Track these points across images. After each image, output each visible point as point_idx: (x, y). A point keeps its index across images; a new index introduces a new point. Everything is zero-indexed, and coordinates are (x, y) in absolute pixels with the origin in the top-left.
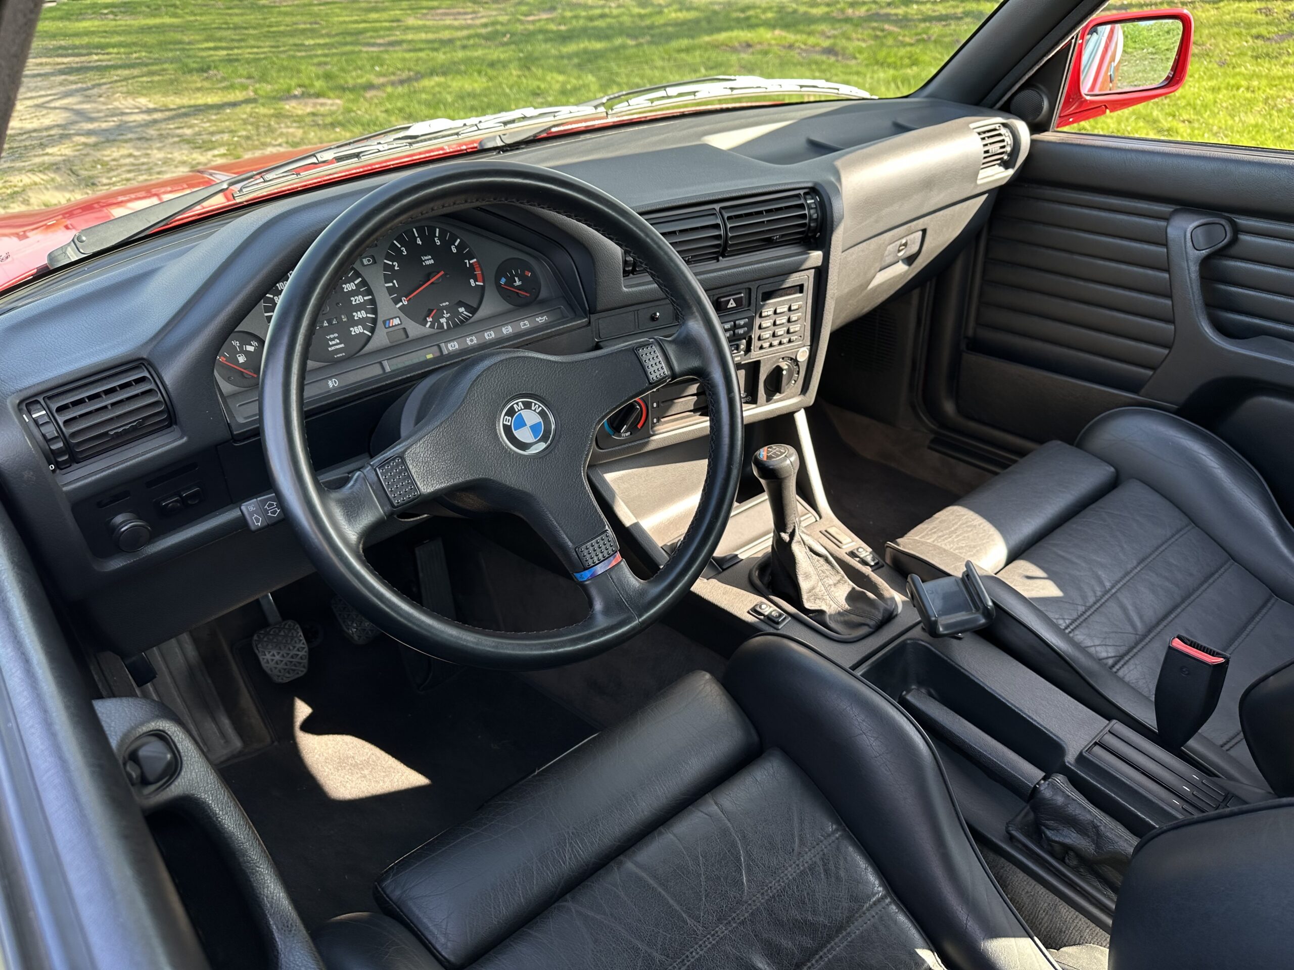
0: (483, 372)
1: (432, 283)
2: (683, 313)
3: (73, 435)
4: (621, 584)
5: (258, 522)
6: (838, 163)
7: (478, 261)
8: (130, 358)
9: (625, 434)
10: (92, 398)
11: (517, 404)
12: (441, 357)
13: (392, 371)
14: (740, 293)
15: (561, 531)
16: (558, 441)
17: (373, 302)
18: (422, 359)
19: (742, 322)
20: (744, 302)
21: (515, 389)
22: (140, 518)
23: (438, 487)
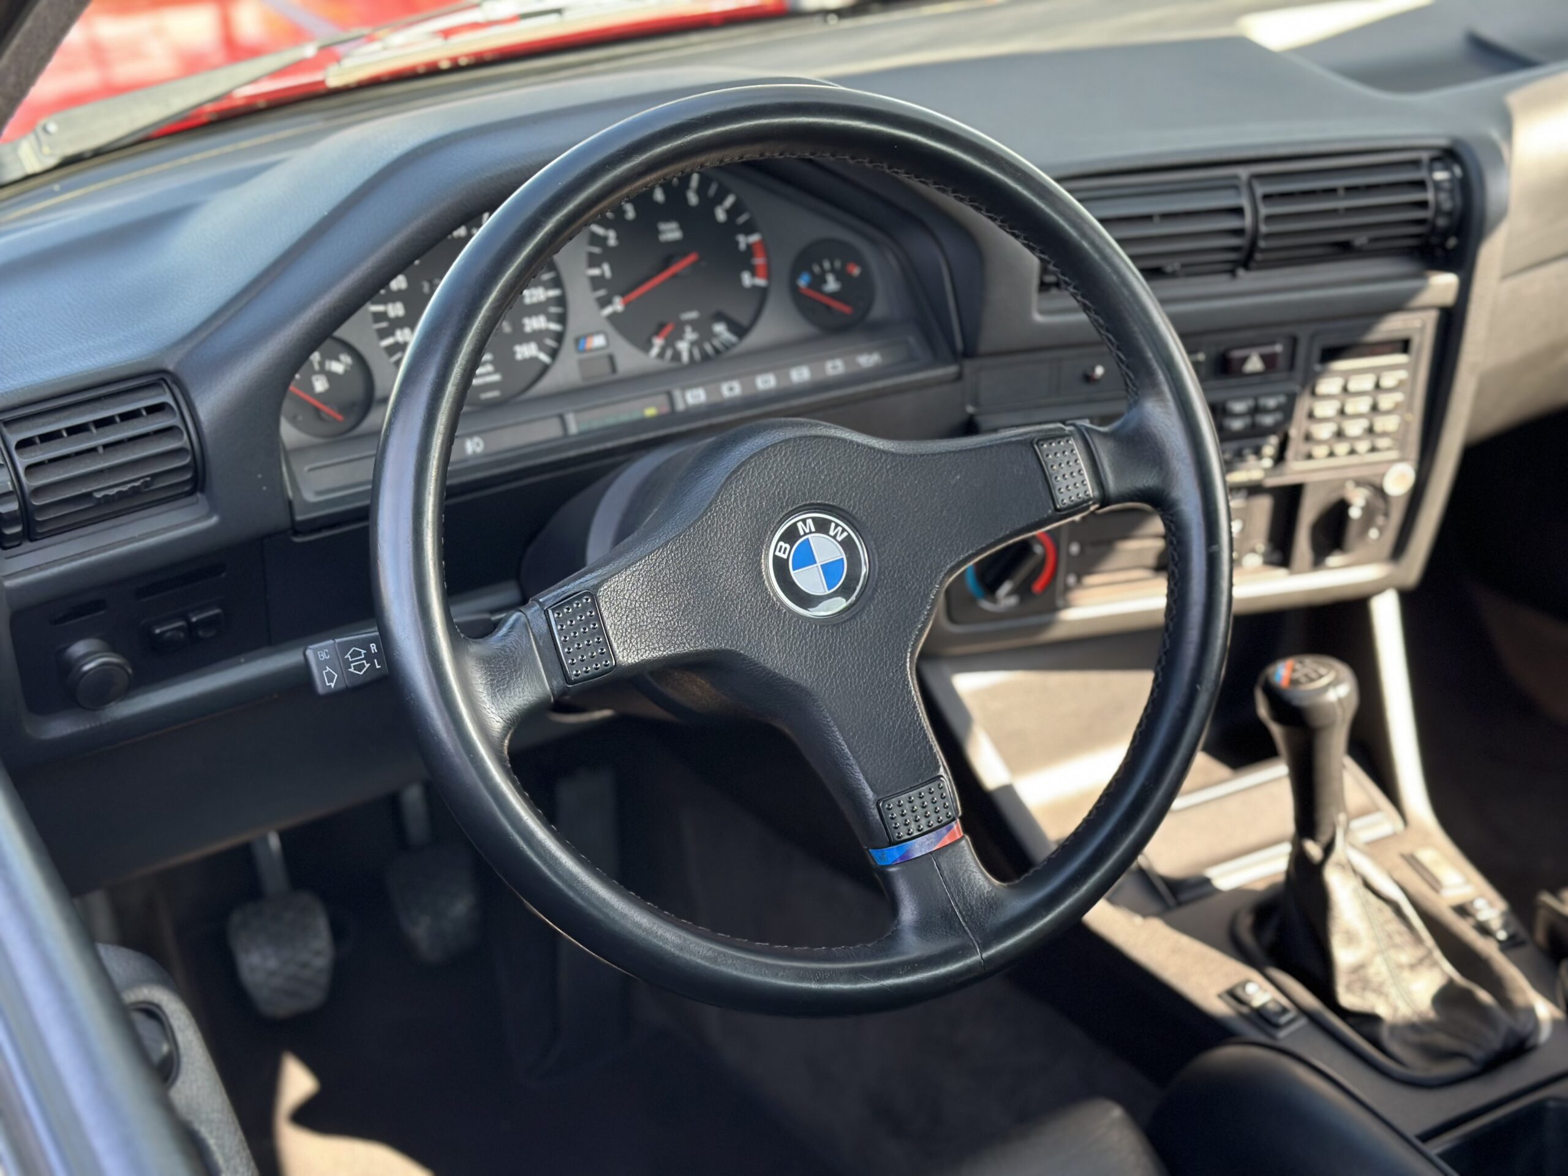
0: (751, 457)
1: (675, 276)
2: (1137, 384)
3: (38, 491)
4: (956, 882)
5: (330, 681)
6: (1514, 100)
7: (762, 242)
8: (144, 368)
9: (1006, 596)
10: (73, 431)
11: (804, 521)
12: (671, 416)
13: (581, 434)
14: (1272, 343)
15: (857, 768)
16: (871, 598)
17: (561, 301)
18: (636, 416)
19: (1271, 403)
20: (1282, 362)
21: (804, 494)
22: (113, 647)
23: (647, 655)
